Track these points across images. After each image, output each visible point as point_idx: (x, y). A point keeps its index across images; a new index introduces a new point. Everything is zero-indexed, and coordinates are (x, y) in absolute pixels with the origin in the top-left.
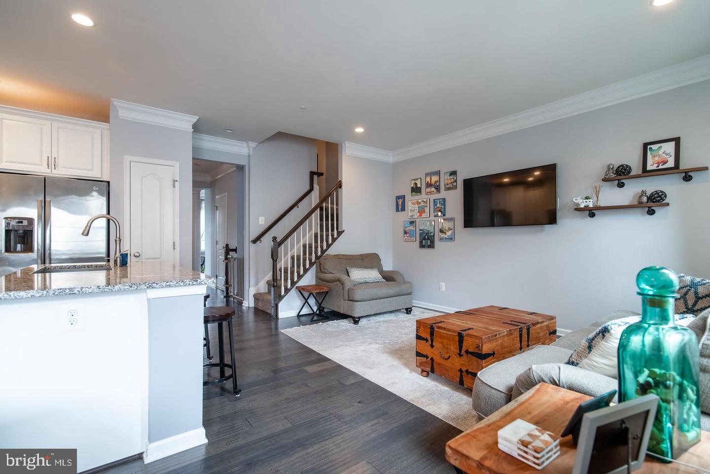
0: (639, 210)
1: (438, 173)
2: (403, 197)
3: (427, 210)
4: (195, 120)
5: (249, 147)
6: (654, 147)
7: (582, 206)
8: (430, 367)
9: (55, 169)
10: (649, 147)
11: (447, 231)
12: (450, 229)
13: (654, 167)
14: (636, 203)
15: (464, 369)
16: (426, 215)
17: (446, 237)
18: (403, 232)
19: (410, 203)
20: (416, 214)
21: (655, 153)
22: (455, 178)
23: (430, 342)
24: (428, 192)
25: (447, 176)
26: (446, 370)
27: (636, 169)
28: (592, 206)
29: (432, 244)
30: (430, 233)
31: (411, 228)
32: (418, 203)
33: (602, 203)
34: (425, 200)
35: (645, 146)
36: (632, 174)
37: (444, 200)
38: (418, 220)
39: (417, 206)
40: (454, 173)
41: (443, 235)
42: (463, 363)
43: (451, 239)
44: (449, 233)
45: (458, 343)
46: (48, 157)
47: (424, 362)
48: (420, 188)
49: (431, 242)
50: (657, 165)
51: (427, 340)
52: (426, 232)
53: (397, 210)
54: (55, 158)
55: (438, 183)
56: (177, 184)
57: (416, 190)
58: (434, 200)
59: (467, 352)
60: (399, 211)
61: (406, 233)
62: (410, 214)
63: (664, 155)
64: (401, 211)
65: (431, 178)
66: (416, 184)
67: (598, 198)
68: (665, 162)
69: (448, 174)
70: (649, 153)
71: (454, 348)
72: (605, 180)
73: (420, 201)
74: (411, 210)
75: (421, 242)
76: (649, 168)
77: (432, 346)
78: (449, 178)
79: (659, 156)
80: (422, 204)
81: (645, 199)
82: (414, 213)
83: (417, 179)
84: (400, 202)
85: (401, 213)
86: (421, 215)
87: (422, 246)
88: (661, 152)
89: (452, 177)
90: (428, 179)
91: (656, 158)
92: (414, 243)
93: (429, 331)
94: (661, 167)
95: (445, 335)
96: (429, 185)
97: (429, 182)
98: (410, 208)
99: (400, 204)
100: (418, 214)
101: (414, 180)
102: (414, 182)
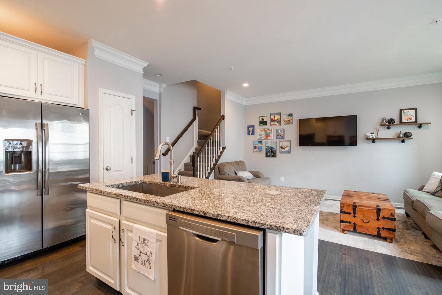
0: (397, 141)
1: (279, 114)
2: (253, 127)
3: (271, 135)
4: (146, 65)
5: (160, 87)
6: (405, 111)
7: (371, 137)
8: (353, 228)
9: (41, 95)
10: (403, 111)
11: (286, 147)
12: (287, 147)
13: (406, 121)
14: (396, 137)
15: (381, 227)
16: (271, 138)
17: (285, 151)
18: (253, 148)
19: (258, 130)
20: (263, 137)
21: (405, 114)
22: (292, 118)
23: (353, 214)
24: (272, 125)
25: (286, 116)
26: (366, 229)
27: (397, 122)
28: (375, 138)
29: (274, 155)
30: (274, 149)
31: (260, 145)
32: (265, 130)
33: (380, 137)
34: (270, 129)
35: (401, 111)
36: (395, 123)
37: (284, 129)
38: (264, 141)
39: (264, 132)
40: (290, 115)
41: (283, 150)
42: (380, 224)
43: (288, 152)
44: (287, 149)
45: (376, 214)
46: (35, 84)
47: (348, 226)
48: (266, 122)
49: (274, 153)
50: (407, 120)
51: (350, 213)
52: (270, 148)
53: (249, 134)
54: (41, 85)
55: (279, 120)
56: (134, 113)
57: (263, 123)
58: (277, 129)
59: (383, 218)
60: (250, 135)
61: (255, 148)
62: (258, 137)
63: (410, 115)
64: (252, 135)
65: (274, 116)
66: (263, 119)
67: (378, 133)
68: (411, 119)
69: (287, 115)
70: (403, 114)
71: (373, 216)
72: (382, 125)
73: (266, 129)
74: (259, 135)
75: (267, 154)
76: (403, 121)
77: (355, 216)
78: (287, 117)
79: (408, 116)
80: (268, 131)
81: (402, 136)
82: (262, 137)
83: (264, 117)
84: (251, 129)
85: (251, 136)
86: (267, 138)
87: (267, 156)
88: (408, 114)
89: (289, 117)
90: (272, 117)
91: (407, 117)
92: (262, 154)
93: (352, 208)
94: (409, 121)
95: (365, 210)
96: (272, 121)
97: (273, 119)
98: (258, 133)
99: (251, 130)
100: (265, 137)
101: (262, 117)
102: (262, 118)
